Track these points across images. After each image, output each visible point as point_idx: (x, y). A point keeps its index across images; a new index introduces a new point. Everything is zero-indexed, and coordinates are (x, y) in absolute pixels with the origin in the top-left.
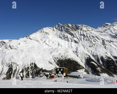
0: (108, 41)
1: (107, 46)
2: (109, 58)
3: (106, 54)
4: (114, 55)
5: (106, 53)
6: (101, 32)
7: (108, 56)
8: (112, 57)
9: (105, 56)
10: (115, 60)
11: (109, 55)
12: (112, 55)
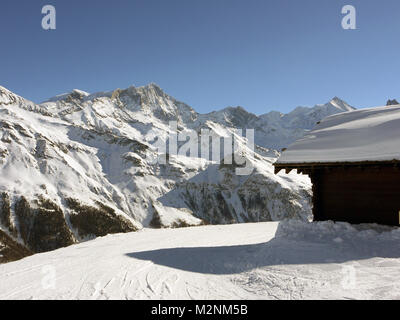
0: (60, 145)
1: (50, 162)
2: (48, 204)
3: (41, 192)
4: (70, 195)
5: (43, 187)
6: (45, 114)
7: (46, 197)
8: (59, 203)
9: (36, 198)
10: (69, 211)
11: (51, 194)
12: (60, 194)
